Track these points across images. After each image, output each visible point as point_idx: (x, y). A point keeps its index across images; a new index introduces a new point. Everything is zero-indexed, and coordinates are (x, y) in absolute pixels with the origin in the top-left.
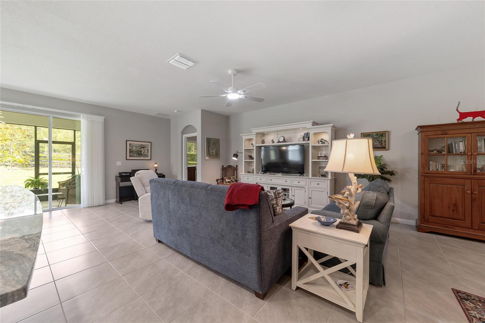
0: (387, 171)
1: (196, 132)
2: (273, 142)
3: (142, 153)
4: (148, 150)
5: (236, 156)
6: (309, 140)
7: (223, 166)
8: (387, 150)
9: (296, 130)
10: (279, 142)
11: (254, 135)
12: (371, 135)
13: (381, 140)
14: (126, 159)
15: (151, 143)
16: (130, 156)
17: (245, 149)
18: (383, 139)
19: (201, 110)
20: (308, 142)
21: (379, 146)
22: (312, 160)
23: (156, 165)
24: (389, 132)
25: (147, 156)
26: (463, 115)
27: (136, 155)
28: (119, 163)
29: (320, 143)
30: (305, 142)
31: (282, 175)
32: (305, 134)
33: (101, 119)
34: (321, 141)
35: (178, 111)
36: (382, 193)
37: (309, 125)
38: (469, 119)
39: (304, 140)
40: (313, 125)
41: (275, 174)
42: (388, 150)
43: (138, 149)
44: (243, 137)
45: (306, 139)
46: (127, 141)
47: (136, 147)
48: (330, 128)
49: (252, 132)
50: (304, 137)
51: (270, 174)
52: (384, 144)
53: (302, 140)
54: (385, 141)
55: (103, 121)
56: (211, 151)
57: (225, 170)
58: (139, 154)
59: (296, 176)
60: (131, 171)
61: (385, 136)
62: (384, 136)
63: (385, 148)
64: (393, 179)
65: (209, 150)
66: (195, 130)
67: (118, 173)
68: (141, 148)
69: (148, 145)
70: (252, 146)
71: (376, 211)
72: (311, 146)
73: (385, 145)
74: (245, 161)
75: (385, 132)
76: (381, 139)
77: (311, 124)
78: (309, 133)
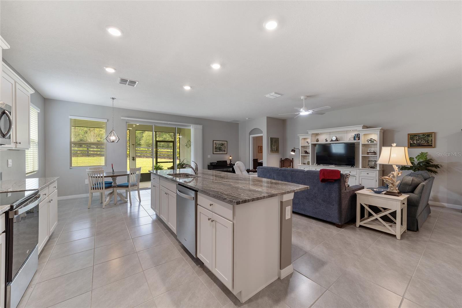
0: (432, 165)
1: (262, 133)
2: (327, 141)
3: (222, 149)
4: (225, 146)
5: (293, 151)
6: (359, 139)
7: (281, 159)
8: (433, 148)
9: (347, 132)
10: (332, 141)
11: (310, 135)
12: (417, 135)
13: (428, 140)
14: (213, 154)
15: (227, 141)
16: (215, 152)
17: (301, 146)
18: (430, 139)
19: (267, 117)
20: (359, 141)
21: (425, 144)
22: (362, 155)
23: (231, 158)
24: (435, 133)
25: (225, 151)
27: (218, 150)
28: (209, 156)
29: (369, 142)
30: (355, 141)
31: (335, 166)
32: (355, 135)
33: (200, 127)
34: (370, 140)
35: (249, 118)
36: (419, 178)
37: (360, 128)
39: (354, 139)
40: (363, 128)
41: (328, 166)
42: (435, 147)
43: (219, 146)
44: (300, 137)
45: (357, 139)
46: (213, 141)
47: (218, 145)
48: (379, 130)
49: (308, 133)
50: (354, 137)
51: (323, 165)
52: (430, 143)
53: (353, 139)
54: (432, 140)
55: (202, 128)
56: (273, 147)
57: (283, 162)
58: (220, 150)
59: (347, 167)
60: (217, 162)
61: (432, 136)
62: (430, 136)
63: (431, 146)
64: (439, 171)
65: (272, 146)
66: (262, 132)
67: (209, 163)
68: (221, 145)
69: (225, 143)
70: (307, 143)
71: (412, 188)
72: (361, 145)
73: (432, 143)
74: (301, 155)
75: (432, 133)
76: (428, 138)
77: (362, 127)
78: (359, 134)
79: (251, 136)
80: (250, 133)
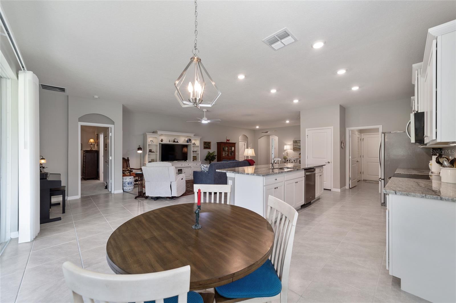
1: (112, 124)
2: (170, 141)
6: (191, 143)
10: (174, 142)
12: (206, 143)
17: (149, 145)
18: (210, 145)
19: (123, 104)
21: (208, 147)
23: (43, 161)
26: (227, 140)
30: (188, 144)
32: (188, 139)
34: (194, 144)
38: (227, 142)
40: (194, 136)
42: (210, 149)
44: (147, 135)
48: (200, 138)
49: (157, 133)
53: (186, 142)
72: (192, 146)
73: (210, 147)
74: (149, 154)
78: (191, 140)
79: (81, 124)
80: (81, 119)
